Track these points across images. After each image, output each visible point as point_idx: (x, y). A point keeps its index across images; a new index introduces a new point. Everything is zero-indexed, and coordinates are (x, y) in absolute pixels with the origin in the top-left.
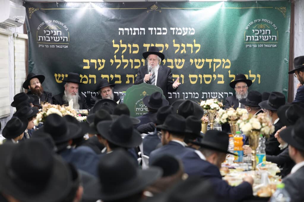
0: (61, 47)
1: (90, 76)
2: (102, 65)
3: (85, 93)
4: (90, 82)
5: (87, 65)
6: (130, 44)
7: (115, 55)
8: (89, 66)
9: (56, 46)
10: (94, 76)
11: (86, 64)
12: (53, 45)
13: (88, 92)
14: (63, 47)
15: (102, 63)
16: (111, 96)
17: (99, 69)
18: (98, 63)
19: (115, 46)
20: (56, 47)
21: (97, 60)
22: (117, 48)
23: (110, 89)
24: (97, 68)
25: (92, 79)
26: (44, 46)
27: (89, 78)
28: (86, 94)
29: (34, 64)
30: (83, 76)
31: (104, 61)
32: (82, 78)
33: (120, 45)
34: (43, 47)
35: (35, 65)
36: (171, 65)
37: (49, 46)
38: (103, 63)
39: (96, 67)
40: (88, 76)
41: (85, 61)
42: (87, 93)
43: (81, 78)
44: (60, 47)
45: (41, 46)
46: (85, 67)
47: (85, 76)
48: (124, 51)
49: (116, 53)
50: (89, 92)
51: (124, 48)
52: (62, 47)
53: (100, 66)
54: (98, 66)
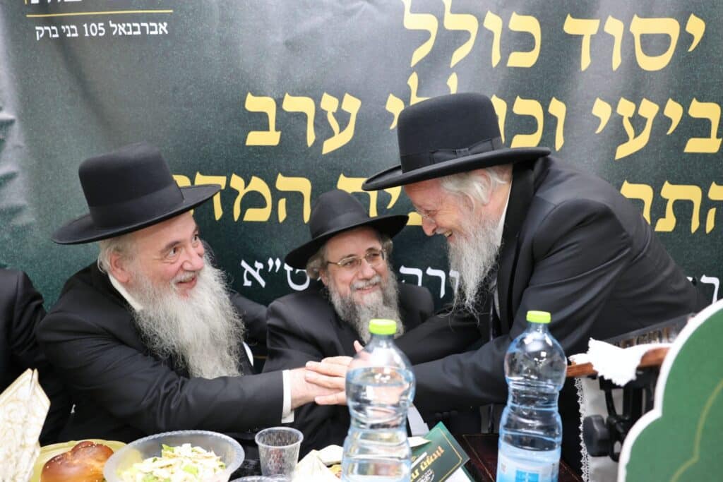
0: (135, 29)
1: (284, 183)
2: (342, 128)
3: (259, 266)
4: (282, 215)
5: (265, 128)
6: (497, 13)
7: (411, 71)
8: (277, 129)
9: (112, 25)
10: (302, 185)
11: (259, 121)
12: (96, 20)
13: (271, 262)
14: (143, 29)
15: (343, 118)
16: (384, 285)
17: (329, 146)
18: (320, 115)
19: (414, 21)
20: (109, 30)
21: (317, 101)
22: (424, 36)
23: (378, 246)
24: (318, 144)
25: (294, 199)
26: (60, 31)
27: (277, 195)
28: (263, 273)
29: (10, 123)
30: (247, 183)
31: (352, 105)
32: (242, 192)
33: (441, 19)
34: (56, 36)
35: (16, 126)
36: (708, 136)
37: (81, 31)
38: (349, 115)
39: (311, 138)
40: (271, 184)
41: (254, 104)
42: (266, 266)
43: (237, 193)
44: (127, 29)
45: (47, 32)
46: (255, 139)
47: (258, 185)
48: (460, 54)
49: (420, 63)
50: (278, 263)
51: (461, 36)
52: (138, 33)
53: (331, 134)
54: (324, 131)
